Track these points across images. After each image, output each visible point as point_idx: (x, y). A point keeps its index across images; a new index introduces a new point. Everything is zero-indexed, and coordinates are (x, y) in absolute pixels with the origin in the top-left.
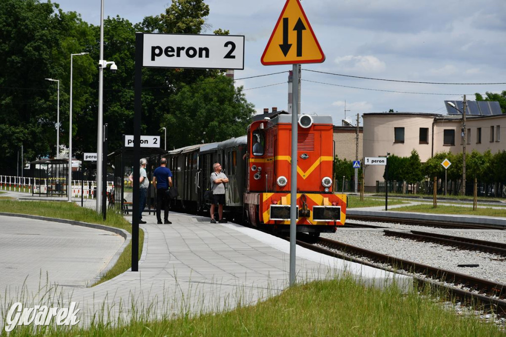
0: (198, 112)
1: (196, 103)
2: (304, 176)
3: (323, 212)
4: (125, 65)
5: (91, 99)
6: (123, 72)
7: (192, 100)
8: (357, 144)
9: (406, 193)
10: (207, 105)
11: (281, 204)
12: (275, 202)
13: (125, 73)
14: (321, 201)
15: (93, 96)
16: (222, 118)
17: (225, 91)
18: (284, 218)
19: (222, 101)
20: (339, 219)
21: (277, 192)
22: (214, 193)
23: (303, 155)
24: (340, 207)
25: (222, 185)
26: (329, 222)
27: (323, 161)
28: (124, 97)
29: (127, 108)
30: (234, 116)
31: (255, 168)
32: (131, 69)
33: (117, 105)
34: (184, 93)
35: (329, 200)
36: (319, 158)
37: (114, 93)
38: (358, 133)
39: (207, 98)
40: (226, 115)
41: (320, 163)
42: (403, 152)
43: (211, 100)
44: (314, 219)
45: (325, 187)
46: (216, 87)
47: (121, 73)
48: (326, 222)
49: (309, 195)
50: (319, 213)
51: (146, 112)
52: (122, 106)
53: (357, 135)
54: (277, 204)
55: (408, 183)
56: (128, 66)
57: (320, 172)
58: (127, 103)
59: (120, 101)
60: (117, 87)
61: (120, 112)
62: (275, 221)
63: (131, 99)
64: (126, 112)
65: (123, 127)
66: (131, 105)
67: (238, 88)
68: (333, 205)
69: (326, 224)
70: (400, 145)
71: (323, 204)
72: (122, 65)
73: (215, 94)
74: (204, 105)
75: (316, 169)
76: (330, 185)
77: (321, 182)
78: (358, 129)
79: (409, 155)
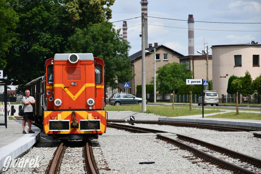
0: (88, 48)
1: (87, 42)
2: (74, 98)
3: (88, 124)
4: (42, 16)
5: (18, 41)
6: (40, 20)
7: (84, 39)
8: (207, 68)
9: (242, 103)
10: (95, 43)
11: (57, 119)
12: (53, 118)
13: (42, 21)
14: (87, 116)
15: (19, 38)
16: (105, 52)
17: (108, 33)
18: (59, 130)
19: (105, 40)
20: (100, 129)
21: (55, 111)
22: (24, 112)
23: (72, 83)
24: (99, 120)
25: (30, 106)
26: (92, 131)
27: (88, 87)
28: (41, 39)
29: (44, 47)
30: (115, 50)
31: (49, 93)
32: (46, 19)
33: (37, 45)
34: (78, 35)
35: (92, 115)
36: (85, 85)
37: (35, 36)
38: (207, 60)
39: (94, 38)
40: (109, 50)
41: (86, 88)
42: (240, 73)
43: (98, 39)
44: (81, 129)
45: (89, 106)
46: (101, 30)
47: (39, 21)
48: (91, 131)
49: (78, 112)
50: (84, 125)
51: (58, 49)
52: (40, 45)
53: (207, 62)
54: (54, 119)
55: (243, 96)
56: (44, 16)
57: (86, 94)
58: (44, 43)
59: (38, 41)
60: (36, 32)
61: (39, 50)
62: (53, 131)
63: (47, 41)
64: (44, 50)
65: (42, 61)
66: (47, 45)
67: (117, 30)
68: (95, 119)
69: (91, 133)
70: (239, 68)
71: (88, 119)
72: (39, 16)
73: (101, 35)
74: (93, 43)
75: (82, 93)
76: (93, 104)
77: (87, 103)
78: (208, 58)
79: (244, 75)
